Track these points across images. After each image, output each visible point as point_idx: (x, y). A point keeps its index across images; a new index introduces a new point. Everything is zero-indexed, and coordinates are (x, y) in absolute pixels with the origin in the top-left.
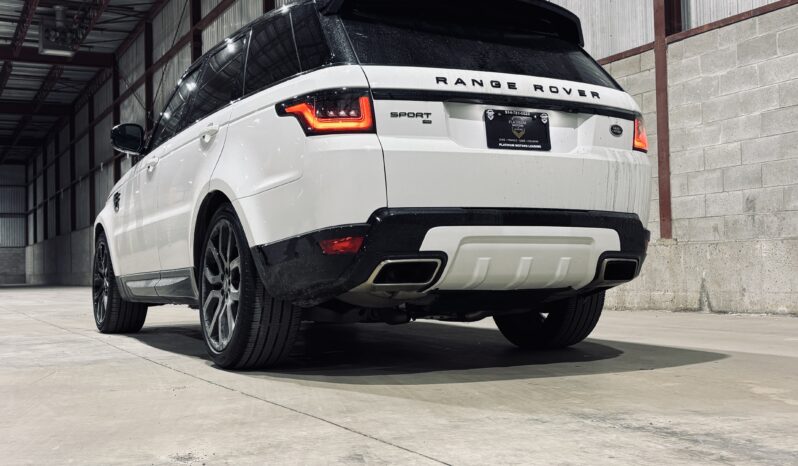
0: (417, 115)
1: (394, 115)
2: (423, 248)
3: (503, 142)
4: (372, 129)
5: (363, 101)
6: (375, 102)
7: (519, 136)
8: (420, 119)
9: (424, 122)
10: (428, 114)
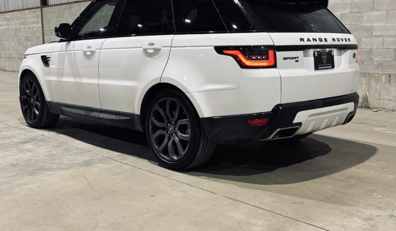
0: (293, 58)
1: (285, 59)
2: (294, 122)
3: (320, 67)
4: (275, 66)
5: (271, 52)
6: (277, 53)
7: (325, 62)
8: (294, 60)
9: (296, 61)
10: (297, 57)
